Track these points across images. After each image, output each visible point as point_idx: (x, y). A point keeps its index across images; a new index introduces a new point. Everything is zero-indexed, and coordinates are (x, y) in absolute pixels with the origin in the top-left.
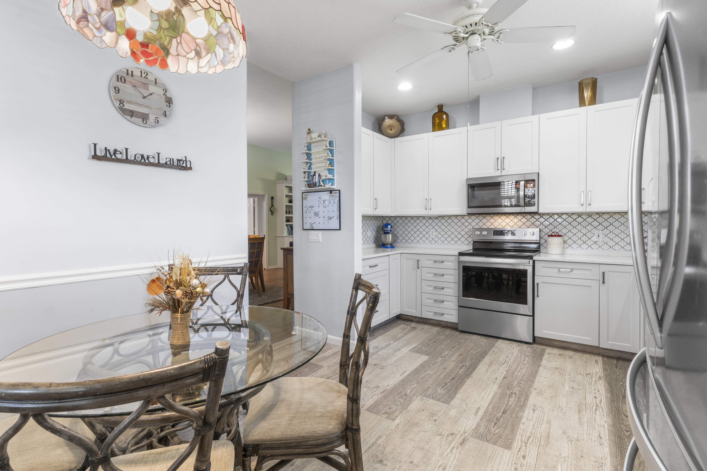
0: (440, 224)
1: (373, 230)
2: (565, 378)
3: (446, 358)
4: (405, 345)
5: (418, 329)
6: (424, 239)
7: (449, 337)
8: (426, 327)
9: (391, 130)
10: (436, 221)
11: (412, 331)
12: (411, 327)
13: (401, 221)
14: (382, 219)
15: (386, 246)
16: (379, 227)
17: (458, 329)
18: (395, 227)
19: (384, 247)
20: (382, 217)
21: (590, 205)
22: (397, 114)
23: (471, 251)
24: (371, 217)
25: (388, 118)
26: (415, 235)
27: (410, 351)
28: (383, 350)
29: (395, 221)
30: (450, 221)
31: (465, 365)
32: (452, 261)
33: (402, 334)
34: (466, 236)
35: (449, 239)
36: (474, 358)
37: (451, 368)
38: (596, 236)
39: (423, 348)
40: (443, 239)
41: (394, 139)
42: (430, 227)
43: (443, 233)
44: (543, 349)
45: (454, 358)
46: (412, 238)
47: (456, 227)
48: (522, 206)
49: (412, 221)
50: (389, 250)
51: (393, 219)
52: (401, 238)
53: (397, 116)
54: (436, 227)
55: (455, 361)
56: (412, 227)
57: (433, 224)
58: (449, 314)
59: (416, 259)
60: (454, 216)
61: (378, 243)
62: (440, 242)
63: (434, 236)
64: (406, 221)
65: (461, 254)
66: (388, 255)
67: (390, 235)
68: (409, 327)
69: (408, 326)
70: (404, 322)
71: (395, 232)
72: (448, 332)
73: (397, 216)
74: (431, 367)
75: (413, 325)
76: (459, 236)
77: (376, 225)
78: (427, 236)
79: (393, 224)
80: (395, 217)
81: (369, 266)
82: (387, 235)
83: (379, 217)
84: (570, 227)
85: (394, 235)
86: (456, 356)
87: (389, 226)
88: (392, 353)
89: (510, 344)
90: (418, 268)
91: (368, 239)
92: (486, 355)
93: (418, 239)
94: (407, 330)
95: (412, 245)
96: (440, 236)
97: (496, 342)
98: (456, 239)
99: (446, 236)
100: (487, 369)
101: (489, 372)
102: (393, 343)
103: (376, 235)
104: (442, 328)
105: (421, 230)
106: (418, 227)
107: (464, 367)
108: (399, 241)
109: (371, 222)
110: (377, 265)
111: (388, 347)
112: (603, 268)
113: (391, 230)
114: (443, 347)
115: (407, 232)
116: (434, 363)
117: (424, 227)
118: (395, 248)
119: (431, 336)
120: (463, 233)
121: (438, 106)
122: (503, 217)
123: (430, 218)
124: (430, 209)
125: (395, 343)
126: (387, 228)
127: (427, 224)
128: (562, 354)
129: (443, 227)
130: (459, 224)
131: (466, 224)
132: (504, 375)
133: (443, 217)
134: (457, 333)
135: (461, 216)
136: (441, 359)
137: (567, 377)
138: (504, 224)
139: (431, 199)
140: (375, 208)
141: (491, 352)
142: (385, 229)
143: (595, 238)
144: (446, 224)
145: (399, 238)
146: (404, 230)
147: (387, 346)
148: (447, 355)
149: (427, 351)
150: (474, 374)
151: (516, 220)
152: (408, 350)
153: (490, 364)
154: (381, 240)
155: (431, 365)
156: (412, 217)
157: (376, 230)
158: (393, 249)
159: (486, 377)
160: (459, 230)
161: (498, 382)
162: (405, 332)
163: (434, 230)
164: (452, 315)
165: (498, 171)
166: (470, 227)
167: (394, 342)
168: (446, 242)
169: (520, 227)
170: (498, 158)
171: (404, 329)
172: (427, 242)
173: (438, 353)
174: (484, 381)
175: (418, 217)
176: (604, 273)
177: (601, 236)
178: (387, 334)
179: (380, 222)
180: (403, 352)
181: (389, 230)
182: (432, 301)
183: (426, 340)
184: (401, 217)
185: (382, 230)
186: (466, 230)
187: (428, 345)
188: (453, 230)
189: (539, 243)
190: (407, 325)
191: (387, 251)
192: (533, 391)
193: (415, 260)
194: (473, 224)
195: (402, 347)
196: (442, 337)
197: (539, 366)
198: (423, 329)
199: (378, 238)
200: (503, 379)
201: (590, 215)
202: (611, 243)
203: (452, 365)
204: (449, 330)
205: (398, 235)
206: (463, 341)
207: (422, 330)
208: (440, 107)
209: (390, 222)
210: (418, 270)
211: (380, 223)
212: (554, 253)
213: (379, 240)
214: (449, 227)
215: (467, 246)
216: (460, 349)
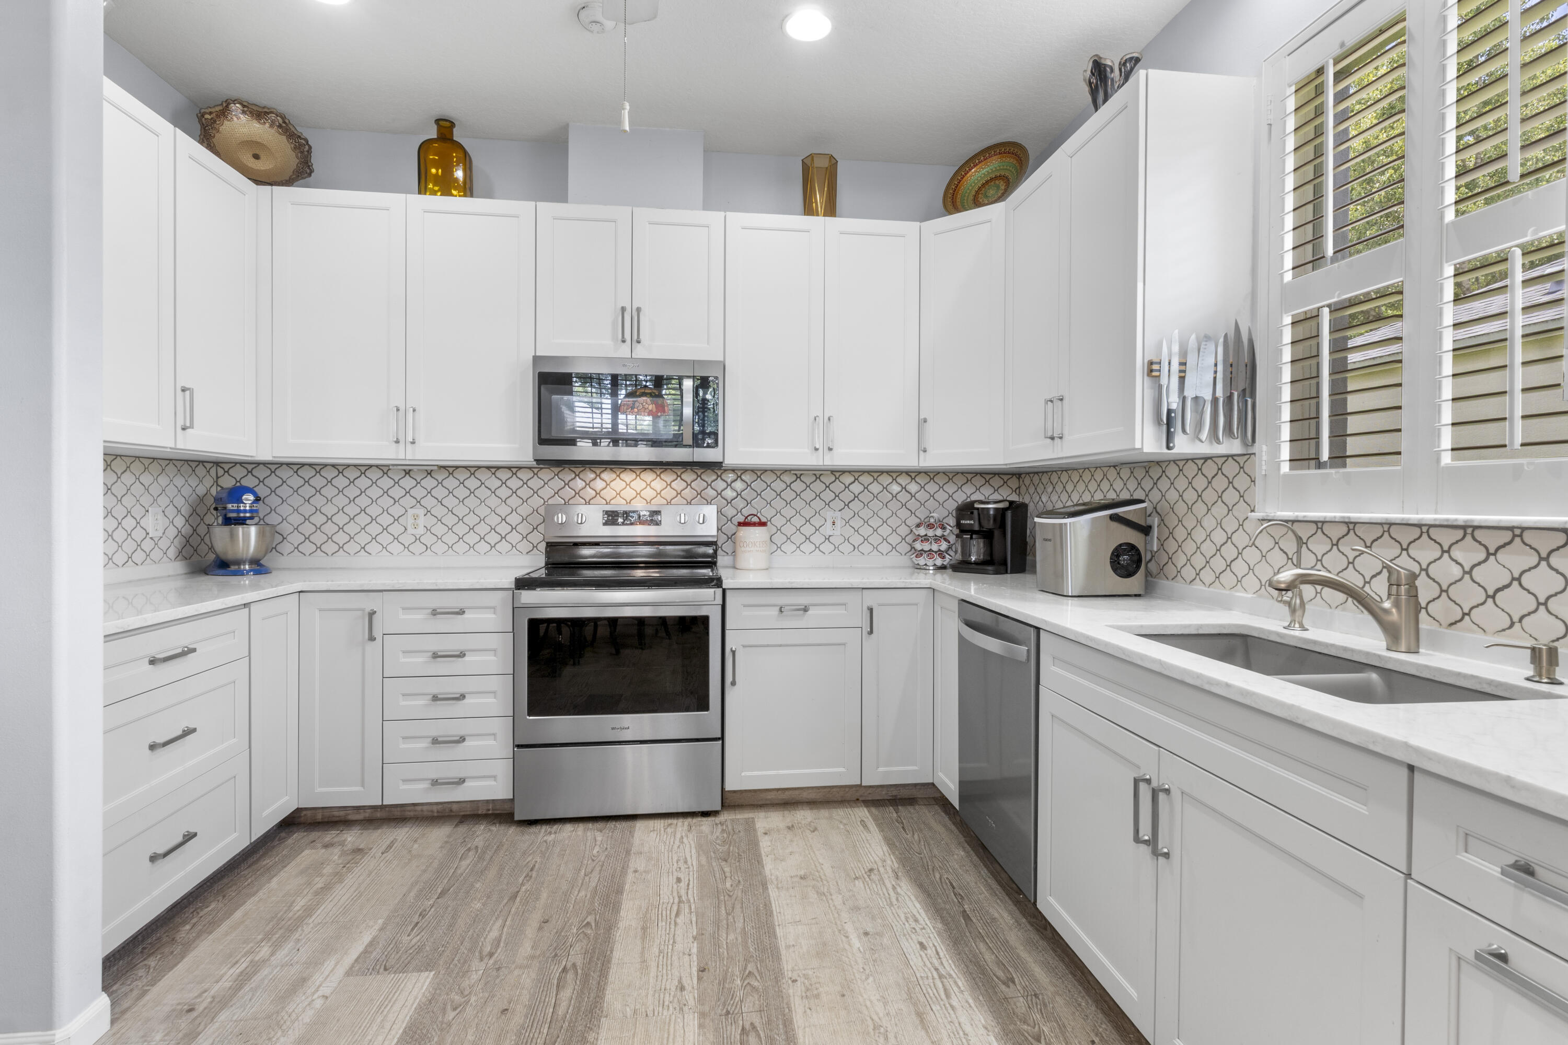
0: (440, 492)
1: (171, 512)
2: (834, 905)
3: (500, 954)
4: (327, 950)
5: (374, 851)
6: (385, 538)
7: (487, 857)
8: (401, 834)
9: (256, 157)
10: (429, 482)
11: (350, 870)
12: (343, 853)
13: (296, 482)
14: (213, 472)
15: (233, 568)
16: (201, 499)
17: (511, 815)
18: (273, 501)
19: (222, 571)
20: (217, 463)
21: (830, 449)
22: (281, 109)
23: (542, 573)
24: (164, 463)
25: (244, 112)
26: (352, 528)
27: (349, 973)
28: (223, 1016)
29: (273, 482)
30: (472, 483)
31: (569, 965)
32: (494, 608)
33: (309, 896)
34: (524, 528)
35: (472, 538)
36: (588, 919)
37: (525, 999)
38: (829, 523)
39: (405, 939)
40: (450, 538)
41: (268, 188)
42: (408, 501)
43: (450, 520)
44: (747, 820)
45: (526, 949)
46: (341, 538)
47: (493, 501)
48: (690, 446)
49: (341, 482)
50: (246, 581)
51: (262, 473)
52: (296, 538)
53: (283, 117)
54: (429, 502)
55: (533, 957)
56: (341, 501)
57: (419, 492)
58: (484, 777)
59: (363, 610)
60: (488, 468)
61: (195, 558)
62: (440, 547)
63: (421, 530)
64: (318, 482)
65: (523, 583)
66: (246, 605)
67: (253, 530)
68: (335, 854)
69: (330, 850)
70: (314, 835)
71: (273, 519)
72: (482, 834)
73: (281, 464)
74: (449, 1025)
75: (351, 837)
76: (503, 529)
77: (187, 491)
78: (396, 529)
79: (262, 491)
80: (273, 467)
81: (147, 660)
82: (240, 529)
83: (202, 462)
84: (779, 504)
85: (268, 528)
86: (530, 931)
87: (249, 498)
88: (269, 1017)
89: (669, 830)
90: (372, 638)
91: (147, 545)
92: (622, 893)
93: (363, 538)
94: (328, 870)
95: (340, 559)
96: (440, 529)
97: (632, 833)
98: (493, 538)
99: (461, 529)
100: (642, 953)
101: (653, 965)
102: (272, 954)
103: (187, 530)
104: (457, 825)
105: (374, 510)
106: (363, 501)
107: (570, 976)
108: (286, 548)
109: (163, 480)
110: (194, 650)
111: (247, 988)
112: (871, 599)
113: (257, 511)
114: (478, 905)
115: (318, 519)
116: (457, 998)
117: (386, 502)
118: (274, 573)
119: (425, 871)
120: (514, 519)
121: (437, 121)
122: (628, 476)
123: (408, 473)
124: (413, 443)
125: (281, 955)
126: (240, 501)
127: (397, 492)
128: (793, 826)
129: (450, 502)
130: (504, 492)
131: (524, 492)
132: (695, 958)
133: (450, 469)
134: (512, 830)
135: (509, 468)
136: (482, 966)
137: (838, 900)
138: (629, 493)
139: (414, 410)
140: (180, 423)
141: (630, 877)
142: (230, 506)
143: (827, 530)
144: (461, 492)
145: (289, 538)
146: (307, 510)
147: (243, 979)
148: (498, 941)
149: (420, 949)
150: (613, 999)
151: (658, 484)
152: (341, 971)
153: (644, 929)
154: (211, 548)
155: (451, 1015)
156: (340, 468)
157: (186, 510)
158: (262, 578)
159: (651, 992)
160: (503, 510)
161: (690, 997)
162: (319, 883)
163: (421, 512)
164: (494, 777)
165: (624, 345)
166: (536, 502)
167: (276, 947)
168: (461, 547)
169: (669, 503)
170: (623, 309)
171: (316, 868)
172: (396, 547)
173: (467, 944)
174: (649, 1013)
175: (364, 469)
176: (871, 610)
177: (839, 523)
178: (238, 914)
179: (208, 481)
180: (320, 993)
181: (245, 511)
182: (424, 744)
183: (412, 894)
184: (297, 467)
185: (216, 509)
186: (525, 510)
187: (422, 915)
188: (483, 511)
189: (716, 542)
190: (326, 846)
191: (241, 589)
192: (791, 991)
193: (359, 613)
194: (547, 492)
195: (315, 963)
196: (464, 863)
197: (764, 886)
198: (390, 847)
199: (195, 541)
200: (700, 979)
201: (838, 473)
202: (857, 540)
203: (528, 979)
204: (482, 827)
205: (285, 528)
206: (539, 860)
207: (389, 856)
208: (445, 127)
209: (249, 482)
210: (370, 646)
211: (205, 486)
212: (752, 566)
213: (203, 548)
214: (472, 502)
215: (528, 557)
216: (537, 899)
